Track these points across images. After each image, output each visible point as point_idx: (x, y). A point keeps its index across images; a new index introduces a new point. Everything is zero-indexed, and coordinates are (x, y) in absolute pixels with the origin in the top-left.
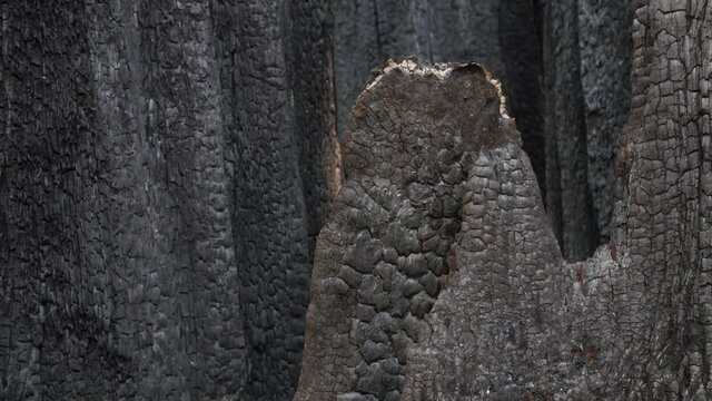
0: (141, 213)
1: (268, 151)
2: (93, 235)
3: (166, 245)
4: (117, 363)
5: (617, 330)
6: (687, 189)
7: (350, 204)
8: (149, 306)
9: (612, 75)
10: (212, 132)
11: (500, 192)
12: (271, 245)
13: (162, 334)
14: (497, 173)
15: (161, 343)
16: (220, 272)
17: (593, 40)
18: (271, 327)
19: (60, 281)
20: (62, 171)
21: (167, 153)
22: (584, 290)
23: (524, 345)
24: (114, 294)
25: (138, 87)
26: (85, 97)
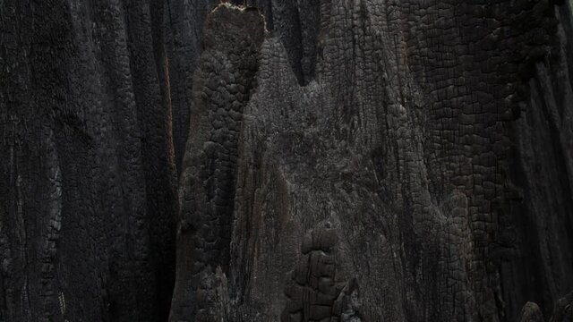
0: (92, 74)
1: (145, 53)
2: (74, 80)
3: (104, 89)
4: (87, 139)
5: (322, 111)
6: (348, 56)
7: (206, 60)
8: (98, 116)
9: (288, 30)
10: (122, 40)
11: (274, 55)
12: (147, 95)
13: (104, 129)
14: (272, 48)
15: (105, 133)
16: (128, 103)
17: (279, 17)
18: (148, 131)
19: (61, 100)
20: (58, 49)
21: (102, 47)
22: (308, 96)
23: (287, 117)
24: (84, 108)
25: (88, 16)
26: (67, 16)
